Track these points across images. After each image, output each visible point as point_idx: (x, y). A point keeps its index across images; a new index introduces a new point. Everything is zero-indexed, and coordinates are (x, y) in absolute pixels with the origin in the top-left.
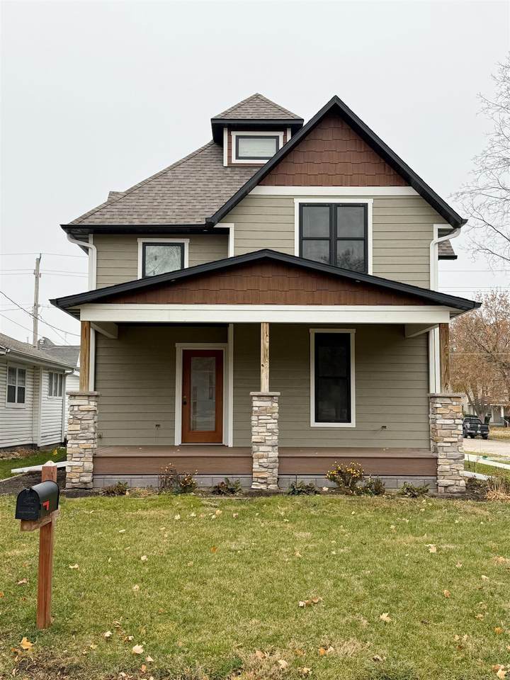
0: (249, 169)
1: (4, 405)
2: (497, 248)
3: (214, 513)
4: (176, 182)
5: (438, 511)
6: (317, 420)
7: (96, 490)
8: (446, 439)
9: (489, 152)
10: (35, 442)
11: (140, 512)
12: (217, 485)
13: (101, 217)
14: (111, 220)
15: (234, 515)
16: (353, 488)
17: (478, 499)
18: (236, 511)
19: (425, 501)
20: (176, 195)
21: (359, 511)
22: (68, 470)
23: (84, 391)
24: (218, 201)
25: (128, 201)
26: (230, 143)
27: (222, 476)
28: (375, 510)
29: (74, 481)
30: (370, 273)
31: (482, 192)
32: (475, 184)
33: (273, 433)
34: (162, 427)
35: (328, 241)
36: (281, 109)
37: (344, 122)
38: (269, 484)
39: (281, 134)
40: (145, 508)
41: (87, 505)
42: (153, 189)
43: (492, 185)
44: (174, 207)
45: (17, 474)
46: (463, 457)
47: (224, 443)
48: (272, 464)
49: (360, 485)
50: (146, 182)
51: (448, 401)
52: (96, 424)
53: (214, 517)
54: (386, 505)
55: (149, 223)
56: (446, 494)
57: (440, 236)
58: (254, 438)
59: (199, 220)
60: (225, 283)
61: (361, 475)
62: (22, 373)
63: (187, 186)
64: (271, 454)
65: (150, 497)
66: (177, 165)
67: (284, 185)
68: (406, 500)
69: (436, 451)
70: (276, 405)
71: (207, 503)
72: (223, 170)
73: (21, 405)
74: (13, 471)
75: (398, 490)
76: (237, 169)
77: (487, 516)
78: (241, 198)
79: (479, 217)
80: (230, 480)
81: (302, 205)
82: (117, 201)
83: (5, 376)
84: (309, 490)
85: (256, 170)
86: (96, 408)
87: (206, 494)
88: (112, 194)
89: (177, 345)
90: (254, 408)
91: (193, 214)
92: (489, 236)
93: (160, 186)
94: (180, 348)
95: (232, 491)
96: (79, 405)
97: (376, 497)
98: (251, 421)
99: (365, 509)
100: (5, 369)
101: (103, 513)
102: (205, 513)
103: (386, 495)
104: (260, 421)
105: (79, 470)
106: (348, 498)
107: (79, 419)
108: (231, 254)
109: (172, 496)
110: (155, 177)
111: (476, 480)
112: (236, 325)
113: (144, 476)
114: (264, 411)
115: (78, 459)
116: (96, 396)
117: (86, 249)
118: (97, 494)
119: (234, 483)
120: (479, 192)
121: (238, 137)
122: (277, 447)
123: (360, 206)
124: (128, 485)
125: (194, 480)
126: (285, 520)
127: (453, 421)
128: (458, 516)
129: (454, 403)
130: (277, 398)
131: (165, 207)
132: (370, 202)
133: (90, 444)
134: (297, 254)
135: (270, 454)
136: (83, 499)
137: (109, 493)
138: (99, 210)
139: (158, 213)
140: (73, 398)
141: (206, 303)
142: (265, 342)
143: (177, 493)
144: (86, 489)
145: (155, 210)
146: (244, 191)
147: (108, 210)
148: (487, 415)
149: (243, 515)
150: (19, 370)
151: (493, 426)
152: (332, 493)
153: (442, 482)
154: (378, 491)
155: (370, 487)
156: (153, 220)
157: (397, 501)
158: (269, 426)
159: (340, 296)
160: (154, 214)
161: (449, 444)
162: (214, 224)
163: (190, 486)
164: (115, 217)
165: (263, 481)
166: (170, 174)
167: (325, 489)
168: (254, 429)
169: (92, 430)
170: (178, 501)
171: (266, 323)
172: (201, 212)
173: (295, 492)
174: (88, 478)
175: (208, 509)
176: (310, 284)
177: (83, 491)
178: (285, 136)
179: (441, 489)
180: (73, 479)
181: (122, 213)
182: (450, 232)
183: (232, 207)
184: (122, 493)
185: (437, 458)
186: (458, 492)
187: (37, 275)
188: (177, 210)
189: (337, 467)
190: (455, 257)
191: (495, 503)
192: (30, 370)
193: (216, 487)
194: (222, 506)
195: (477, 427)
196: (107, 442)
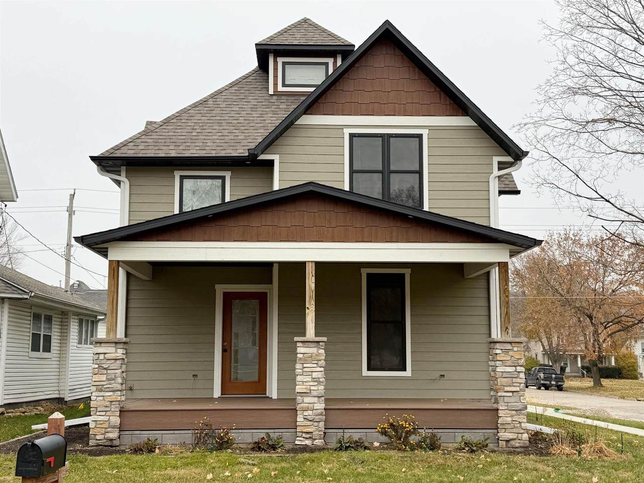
0: (296, 98)
1: (27, 354)
2: (563, 182)
3: (251, 472)
4: (217, 111)
5: (497, 468)
6: (370, 368)
7: (123, 448)
8: (507, 389)
9: (553, 81)
10: (62, 396)
11: (169, 471)
12: (257, 441)
13: (134, 148)
14: (144, 152)
15: (273, 473)
16: (406, 442)
17: (542, 454)
18: (275, 469)
19: (483, 456)
20: (217, 124)
21: (411, 467)
22: (92, 425)
23: (112, 338)
24: (262, 131)
25: (164, 131)
26: (276, 69)
27: (262, 431)
28: (429, 467)
29: (98, 437)
30: (426, 208)
31: (548, 123)
32: (539, 115)
33: (319, 383)
34: (199, 377)
35: (381, 174)
36: (331, 35)
37: (397, 49)
38: (315, 439)
39: (330, 61)
40: (175, 467)
41: (111, 464)
42: (192, 118)
43: (555, 115)
44: (214, 137)
45: (37, 430)
46: (526, 408)
47: (267, 395)
48: (317, 417)
49: (413, 439)
50: (185, 111)
51: (509, 347)
52: (124, 374)
53: (250, 476)
54: (441, 461)
55: (187, 154)
56: (508, 449)
57: (500, 169)
58: (299, 389)
59: (241, 151)
60: (267, 219)
61: (414, 429)
62: (49, 319)
63: (229, 115)
64: (317, 406)
65: (182, 455)
66: (219, 92)
67: (333, 115)
68: (463, 456)
69: (496, 402)
70: (322, 351)
71: (244, 460)
72: (268, 98)
73: (46, 355)
74: (34, 427)
75: (455, 445)
76: (283, 97)
77: (549, 472)
78: (287, 127)
79: (544, 149)
80: (272, 435)
81: (352, 136)
82: (152, 131)
83: (29, 322)
84: (358, 445)
85: (303, 98)
86: (124, 357)
87: (244, 451)
88: (149, 123)
89: (217, 287)
90: (299, 356)
91: (235, 144)
92: (554, 170)
93: (200, 115)
94: (220, 289)
95: (274, 448)
96: (105, 353)
97: (431, 452)
98: (295, 369)
99: (418, 466)
100: (29, 314)
101: (127, 472)
102: (242, 471)
103: (443, 450)
104: (305, 370)
105: (104, 426)
106: (400, 454)
107: (105, 369)
108: (276, 187)
109: (206, 454)
110: (195, 106)
111: (543, 433)
112: (282, 264)
113: (176, 432)
114: (310, 358)
115: (103, 413)
116: (125, 343)
117: (118, 183)
118: (124, 452)
119: (276, 439)
120: (543, 122)
121: (284, 64)
122: (323, 398)
123: (415, 137)
124: (159, 441)
125: (233, 435)
126: (328, 478)
127: (514, 368)
128: (517, 473)
129: (515, 349)
130: (324, 344)
131: (204, 137)
132: (425, 133)
133: (117, 396)
134: (347, 188)
135: (315, 405)
136: (107, 457)
137: (137, 450)
138: (133, 140)
139: (197, 144)
140: (98, 345)
141: (246, 241)
142: (311, 283)
143: (211, 450)
144: (112, 446)
145: (194, 141)
146: (290, 120)
147: (143, 140)
148: (562, 364)
149: (284, 473)
150: (45, 315)
151: (570, 377)
152: (384, 449)
153: (504, 435)
154: (433, 447)
155: (424, 442)
156: (191, 151)
157: (453, 456)
158: (315, 375)
159: (391, 233)
160: (193, 144)
161: (510, 394)
162: (257, 156)
163: (227, 442)
164: (149, 147)
165: (308, 436)
166: (210, 102)
167: (376, 444)
168: (299, 378)
169: (120, 380)
170: (212, 459)
171: (312, 262)
172: (244, 142)
173: (343, 447)
174: (114, 435)
175: (244, 467)
176: (359, 220)
177: (109, 448)
178: (335, 62)
179: (502, 444)
180: (98, 436)
181: (157, 144)
182: (511, 165)
183: (277, 138)
184: (151, 451)
185: (498, 410)
186: (521, 447)
187: (71, 212)
188: (218, 141)
189: (389, 420)
190: (518, 192)
191: (559, 459)
192: (56, 316)
193: (256, 443)
194: (259, 464)
195: (551, 378)
196: (138, 394)
